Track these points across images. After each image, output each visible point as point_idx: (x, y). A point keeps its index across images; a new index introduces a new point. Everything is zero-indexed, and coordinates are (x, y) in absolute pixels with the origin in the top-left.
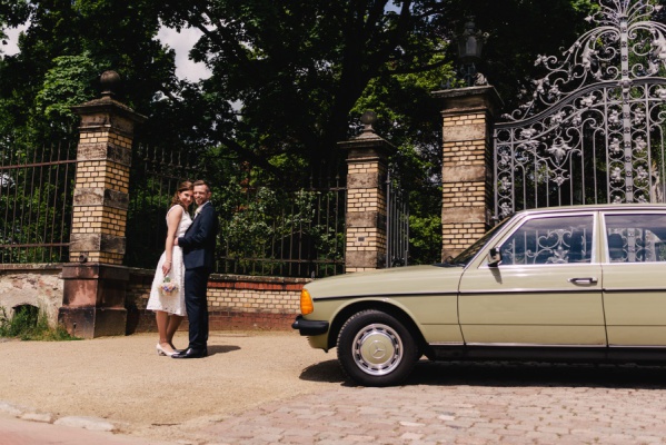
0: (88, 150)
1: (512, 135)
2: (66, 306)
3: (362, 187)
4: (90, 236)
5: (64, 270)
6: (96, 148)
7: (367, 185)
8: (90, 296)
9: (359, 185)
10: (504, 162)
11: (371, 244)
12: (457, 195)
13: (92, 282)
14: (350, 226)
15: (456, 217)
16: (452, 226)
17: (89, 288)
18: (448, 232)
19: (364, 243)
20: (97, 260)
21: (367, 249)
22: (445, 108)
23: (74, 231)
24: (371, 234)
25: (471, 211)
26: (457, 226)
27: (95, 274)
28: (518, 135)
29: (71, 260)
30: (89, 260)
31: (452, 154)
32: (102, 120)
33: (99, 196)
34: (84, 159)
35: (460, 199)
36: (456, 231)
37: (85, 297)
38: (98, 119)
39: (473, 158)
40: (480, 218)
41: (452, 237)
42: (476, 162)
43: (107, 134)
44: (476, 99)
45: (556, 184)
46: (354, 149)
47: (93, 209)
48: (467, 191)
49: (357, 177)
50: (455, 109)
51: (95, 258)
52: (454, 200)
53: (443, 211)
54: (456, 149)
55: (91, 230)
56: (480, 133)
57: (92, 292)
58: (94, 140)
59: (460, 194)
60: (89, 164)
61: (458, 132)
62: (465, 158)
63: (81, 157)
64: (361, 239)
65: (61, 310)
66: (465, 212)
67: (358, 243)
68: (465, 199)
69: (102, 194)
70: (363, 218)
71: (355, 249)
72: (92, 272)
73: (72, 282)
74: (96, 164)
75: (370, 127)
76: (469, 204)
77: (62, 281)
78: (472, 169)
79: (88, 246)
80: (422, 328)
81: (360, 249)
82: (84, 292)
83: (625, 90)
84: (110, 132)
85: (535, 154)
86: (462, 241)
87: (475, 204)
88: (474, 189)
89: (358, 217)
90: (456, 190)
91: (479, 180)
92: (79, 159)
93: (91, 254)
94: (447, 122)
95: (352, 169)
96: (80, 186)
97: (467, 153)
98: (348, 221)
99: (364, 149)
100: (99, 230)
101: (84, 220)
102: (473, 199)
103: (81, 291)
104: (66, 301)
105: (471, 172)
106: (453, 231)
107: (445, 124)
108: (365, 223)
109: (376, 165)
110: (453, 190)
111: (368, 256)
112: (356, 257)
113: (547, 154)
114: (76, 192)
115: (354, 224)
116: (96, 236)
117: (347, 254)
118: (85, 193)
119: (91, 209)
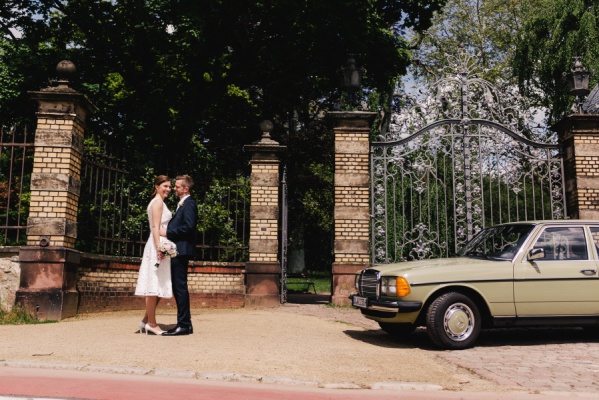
0: (48, 136)
1: (385, 152)
2: (23, 290)
3: (264, 184)
4: (52, 220)
5: (21, 253)
6: (58, 135)
7: (269, 184)
8: (55, 279)
9: (262, 183)
10: (378, 172)
11: (273, 233)
12: (347, 196)
13: (57, 266)
14: (254, 218)
15: (346, 214)
16: (342, 221)
17: (54, 272)
18: (339, 226)
19: (267, 233)
20: (61, 244)
21: (269, 237)
22: (337, 126)
23: (31, 215)
24: (273, 225)
25: (358, 210)
26: (347, 222)
27: (62, 257)
28: (389, 152)
29: (28, 243)
30: (52, 244)
31: (342, 163)
32: (65, 109)
33: (63, 182)
34: (43, 144)
35: (349, 200)
36: (346, 226)
37: (47, 280)
38: (59, 107)
39: (359, 168)
40: (366, 216)
41: (343, 230)
42: (362, 172)
43: (71, 122)
44: (362, 122)
45: (417, 192)
46: (258, 152)
47: (56, 194)
48: (355, 194)
49: (260, 176)
50: (345, 128)
51: (57, 242)
52: (344, 200)
53: (336, 209)
54: (346, 159)
55: (54, 215)
56: (364, 149)
57: (57, 275)
58: (57, 127)
59: (350, 196)
60: (50, 150)
61: (348, 146)
62: (352, 167)
63: (39, 143)
64: (264, 229)
65: (18, 293)
66: (353, 211)
67: (261, 233)
68: (353, 201)
69: (67, 180)
70: (265, 211)
71: (258, 237)
72: (57, 256)
73: (31, 266)
74: (59, 150)
75: (268, 134)
76: (356, 204)
77: (17, 265)
78: (359, 177)
79: (50, 230)
80: (490, 305)
81: (264, 237)
82: (47, 276)
83: (465, 127)
84: (74, 121)
85: (402, 168)
86: (351, 234)
87: (361, 205)
88: (359, 193)
89: (261, 210)
90: (346, 192)
91: (365, 186)
92: (36, 144)
93: (53, 238)
94: (339, 137)
95: (255, 169)
96: (39, 170)
97: (354, 164)
98: (252, 214)
99: (265, 154)
100: (63, 215)
101: (45, 204)
102: (360, 201)
103: (43, 274)
104: (24, 283)
105: (358, 179)
106: (344, 226)
107: (337, 139)
108: (267, 216)
109: (277, 167)
110: (344, 192)
111: (270, 244)
112: (259, 244)
113: (411, 169)
114: (33, 177)
115: (257, 215)
116: (60, 220)
117: (251, 242)
118: (45, 178)
119: (52, 194)
